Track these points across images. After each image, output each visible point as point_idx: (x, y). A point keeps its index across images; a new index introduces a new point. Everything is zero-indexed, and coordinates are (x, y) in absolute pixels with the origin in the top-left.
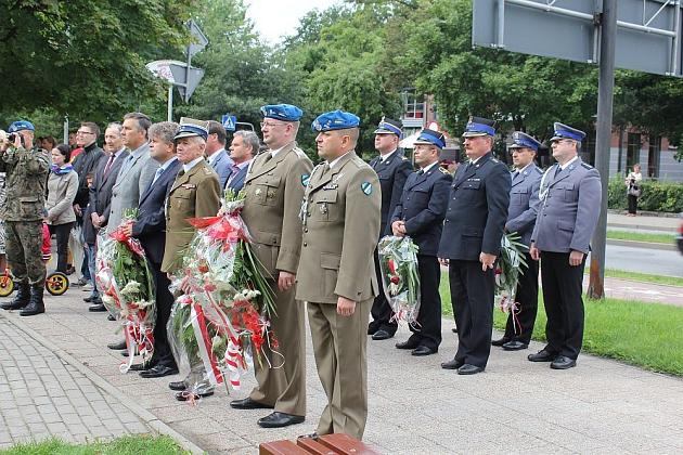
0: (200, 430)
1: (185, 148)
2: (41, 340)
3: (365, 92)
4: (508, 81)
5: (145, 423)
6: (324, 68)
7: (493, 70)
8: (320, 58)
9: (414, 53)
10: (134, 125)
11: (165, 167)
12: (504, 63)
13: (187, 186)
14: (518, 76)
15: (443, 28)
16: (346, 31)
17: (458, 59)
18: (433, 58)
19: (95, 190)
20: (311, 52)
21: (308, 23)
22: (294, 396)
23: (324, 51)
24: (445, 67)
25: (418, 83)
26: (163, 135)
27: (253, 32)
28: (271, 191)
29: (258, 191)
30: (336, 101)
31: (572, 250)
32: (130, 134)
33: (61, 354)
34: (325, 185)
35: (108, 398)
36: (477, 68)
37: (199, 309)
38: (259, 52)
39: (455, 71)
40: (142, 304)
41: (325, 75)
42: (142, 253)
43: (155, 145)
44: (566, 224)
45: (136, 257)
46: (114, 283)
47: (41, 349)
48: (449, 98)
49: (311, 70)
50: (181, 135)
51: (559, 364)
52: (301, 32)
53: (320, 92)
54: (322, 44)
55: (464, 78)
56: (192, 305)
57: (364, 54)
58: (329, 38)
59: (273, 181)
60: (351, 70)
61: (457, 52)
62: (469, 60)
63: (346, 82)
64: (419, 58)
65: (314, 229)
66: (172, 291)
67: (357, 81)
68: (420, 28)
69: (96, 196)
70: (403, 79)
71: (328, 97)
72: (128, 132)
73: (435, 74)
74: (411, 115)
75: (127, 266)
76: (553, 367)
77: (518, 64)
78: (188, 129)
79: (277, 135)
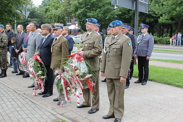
0: (71, 116)
1: (57, 32)
2: (8, 87)
3: (59, 17)
4: (93, 15)
5: (54, 115)
6: (50, 12)
7: (90, 12)
8: (48, 10)
9: (72, 9)
10: (33, 25)
11: (46, 37)
12: (92, 10)
13: (59, 43)
14: (95, 13)
15: (79, 3)
16: (53, 4)
17: (82, 10)
18: (76, 10)
19: (16, 43)
20: (46, 8)
21: (44, 2)
22: (97, 104)
23: (49, 8)
24: (79, 11)
25: (73, 15)
26: (46, 28)
27: (33, 4)
28: (90, 45)
29: (86, 45)
30: (53, 19)
31: (147, 56)
32: (32, 28)
33: (16, 91)
34: (115, 43)
35: (37, 106)
36: (86, 12)
37: (64, 79)
38: (34, 8)
39: (81, 12)
40: (43, 77)
41: (50, 13)
42: (42, 63)
43: (44, 31)
44: (146, 49)
45: (41, 64)
46: (34, 71)
47: (8, 89)
48: (80, 18)
49: (46, 12)
50: (55, 28)
51: (144, 84)
52: (42, 4)
53: (49, 17)
54: (48, 7)
55: (84, 14)
56: (62, 78)
57: (58, 9)
58: (49, 5)
59: (91, 42)
60: (56, 12)
61: (82, 8)
62: (84, 10)
63: (55, 15)
64: (73, 9)
65: (112, 56)
66: (55, 74)
67: (57, 15)
68: (73, 3)
69: (16, 44)
70: (69, 14)
71: (51, 18)
72: (31, 27)
73: (77, 13)
74: (69, 22)
75: (38, 67)
76: (142, 84)
77: (95, 11)
78: (58, 26)
79: (91, 28)
